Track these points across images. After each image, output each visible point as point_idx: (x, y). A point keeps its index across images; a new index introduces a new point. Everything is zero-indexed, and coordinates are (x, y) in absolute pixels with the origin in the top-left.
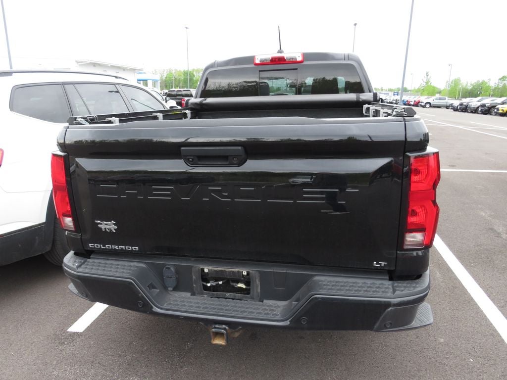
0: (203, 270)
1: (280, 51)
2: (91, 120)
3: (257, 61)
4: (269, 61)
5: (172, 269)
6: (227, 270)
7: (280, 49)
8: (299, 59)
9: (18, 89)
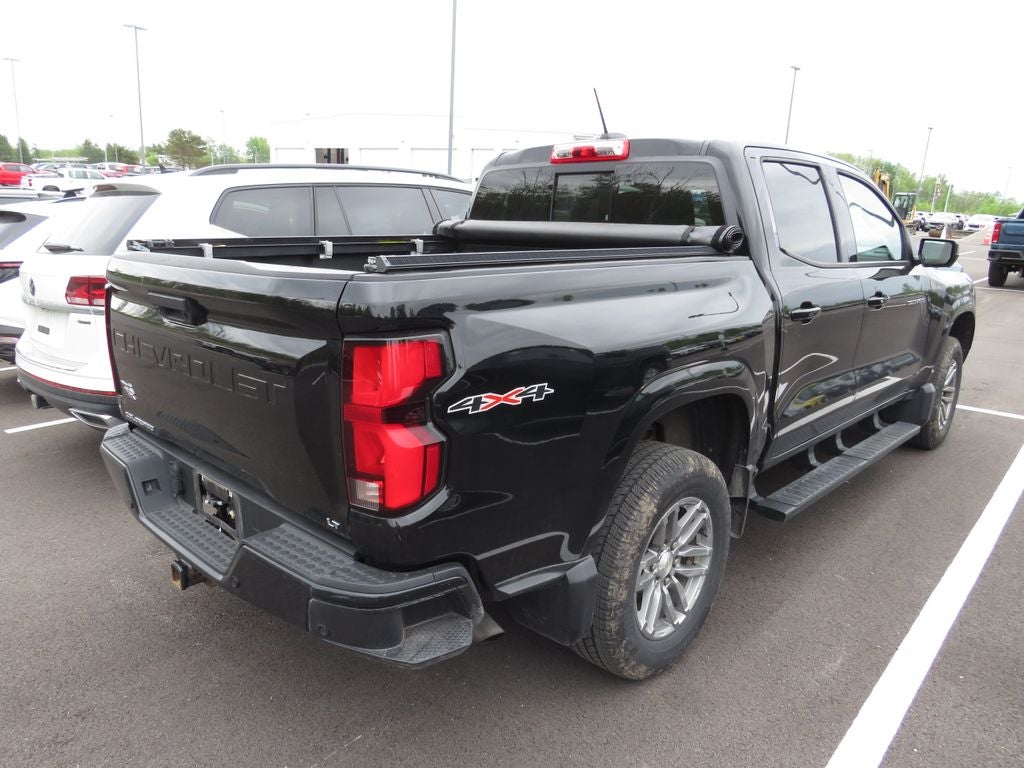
0: (200, 476)
1: (606, 136)
2: (155, 245)
3: (555, 155)
4: (571, 156)
5: (175, 467)
6: (216, 484)
7: (606, 132)
8: (619, 152)
9: (231, 193)
